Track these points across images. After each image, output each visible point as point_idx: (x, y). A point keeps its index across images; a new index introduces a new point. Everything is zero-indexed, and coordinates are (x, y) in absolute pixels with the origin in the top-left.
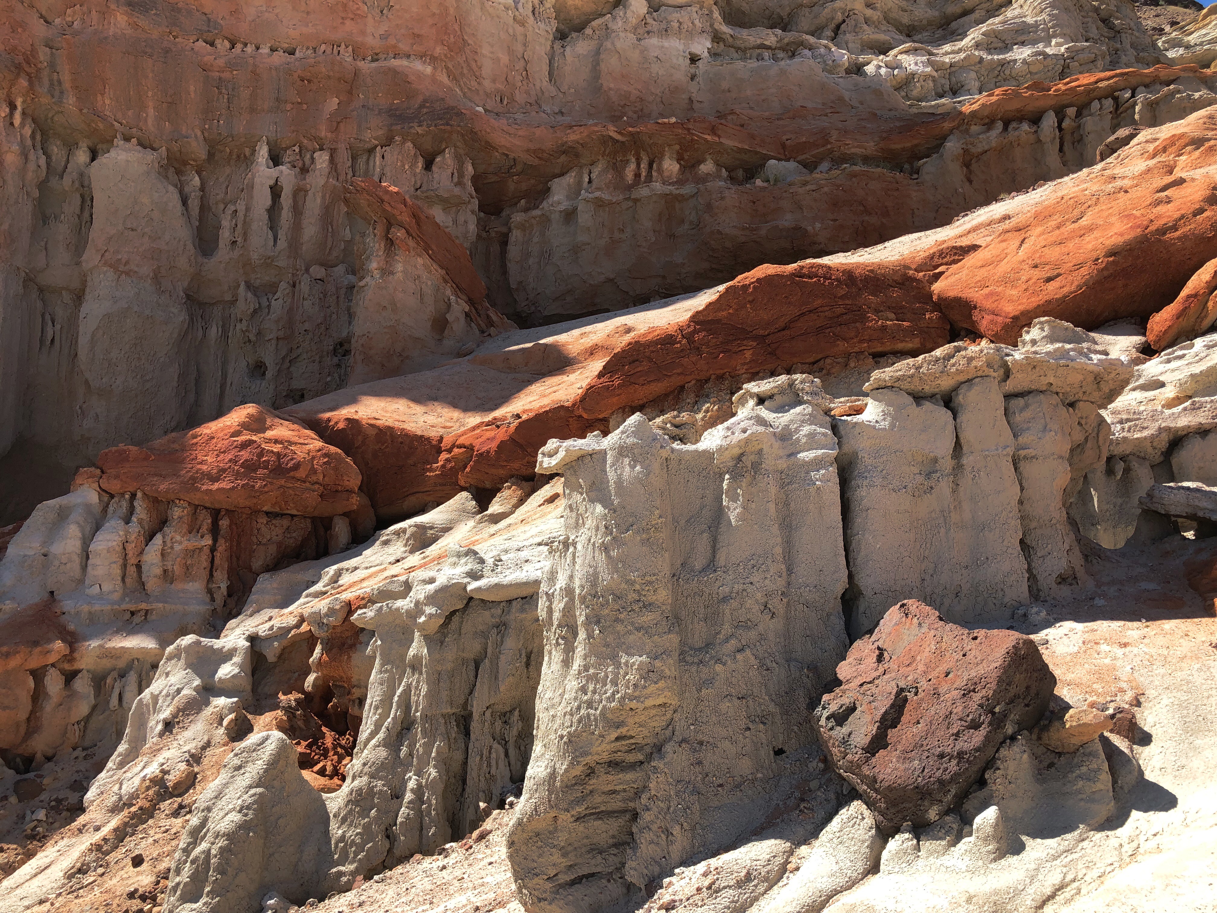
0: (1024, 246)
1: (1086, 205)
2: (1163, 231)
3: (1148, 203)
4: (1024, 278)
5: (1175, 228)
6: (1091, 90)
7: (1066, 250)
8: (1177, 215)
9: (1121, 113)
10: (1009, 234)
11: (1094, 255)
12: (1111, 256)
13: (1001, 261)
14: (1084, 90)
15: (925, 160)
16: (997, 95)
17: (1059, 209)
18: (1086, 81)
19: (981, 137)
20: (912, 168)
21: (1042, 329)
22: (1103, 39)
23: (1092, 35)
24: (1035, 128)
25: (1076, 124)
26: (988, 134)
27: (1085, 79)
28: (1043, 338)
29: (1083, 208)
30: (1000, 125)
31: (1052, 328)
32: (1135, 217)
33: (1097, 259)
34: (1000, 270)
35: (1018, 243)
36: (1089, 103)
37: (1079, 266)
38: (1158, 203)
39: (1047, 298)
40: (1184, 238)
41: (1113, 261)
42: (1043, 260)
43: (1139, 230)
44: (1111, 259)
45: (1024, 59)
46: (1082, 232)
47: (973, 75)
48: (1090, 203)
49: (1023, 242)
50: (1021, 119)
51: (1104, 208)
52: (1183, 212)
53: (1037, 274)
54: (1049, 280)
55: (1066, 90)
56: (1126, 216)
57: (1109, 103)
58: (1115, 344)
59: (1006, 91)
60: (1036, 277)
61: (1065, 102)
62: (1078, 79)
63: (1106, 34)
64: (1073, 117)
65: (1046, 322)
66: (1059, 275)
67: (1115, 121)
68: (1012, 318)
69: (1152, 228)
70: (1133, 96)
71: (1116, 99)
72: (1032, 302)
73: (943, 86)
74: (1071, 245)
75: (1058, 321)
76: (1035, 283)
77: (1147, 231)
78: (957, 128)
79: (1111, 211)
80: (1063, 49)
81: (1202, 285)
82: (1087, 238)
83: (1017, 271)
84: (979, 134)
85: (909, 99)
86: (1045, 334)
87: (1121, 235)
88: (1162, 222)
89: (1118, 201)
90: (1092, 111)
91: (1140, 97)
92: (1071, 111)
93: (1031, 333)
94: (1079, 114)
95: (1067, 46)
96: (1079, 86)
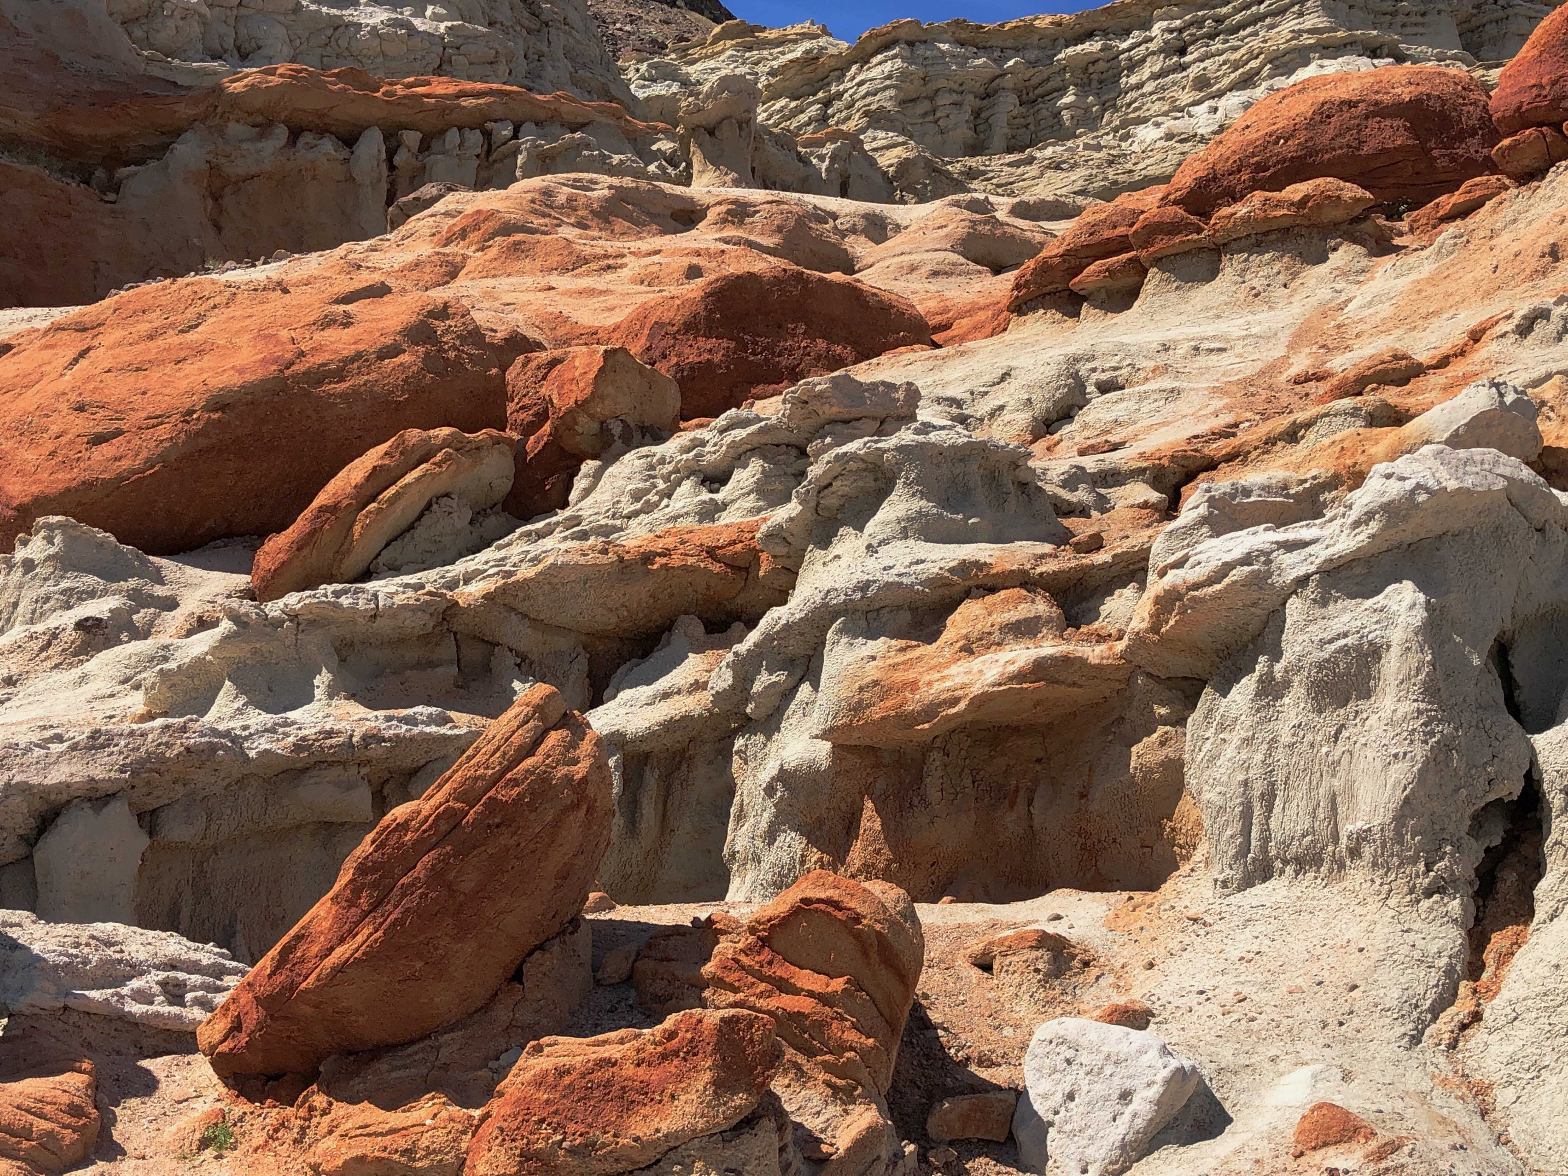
0: (83, 363)
1: (211, 302)
2: (319, 376)
3: (312, 319)
4: (55, 429)
5: (340, 374)
6: (448, 107)
7: (142, 384)
8: (348, 351)
9: (495, 161)
10: (64, 335)
11: (187, 402)
12: (215, 410)
13: (28, 387)
14: (436, 105)
15: (133, 168)
16: (281, 76)
17: (163, 301)
18: (440, 90)
19: (244, 146)
20: (111, 176)
21: (50, 540)
22: (518, 28)
23: (500, 18)
24: (345, 153)
25: (419, 164)
26: (259, 145)
27: (442, 87)
28: (48, 558)
29: (204, 307)
30: (282, 133)
31: (69, 541)
32: (278, 343)
33: (191, 412)
34: (22, 405)
35: (71, 354)
36: (443, 132)
37: (157, 420)
38: (327, 322)
39: (86, 476)
40: (354, 394)
41: (219, 420)
42: (97, 397)
43: (275, 367)
44: (215, 416)
45: (374, 28)
46: (183, 354)
47: (280, 31)
48: (217, 300)
49: (83, 354)
50: (322, 131)
51: (238, 314)
52: (361, 347)
53: (81, 424)
54: (99, 439)
55: (405, 97)
56: (266, 337)
57: (475, 138)
58: (198, 585)
59: (300, 71)
60: (75, 431)
61: (403, 119)
62: (428, 83)
63: (526, 23)
64: (415, 147)
65: (59, 525)
66: (119, 433)
67: (484, 174)
68: (15, 509)
69: (299, 368)
70: (515, 136)
71: (487, 135)
72: (57, 481)
73: (221, 37)
74: (155, 375)
75: (85, 527)
76: (71, 442)
77: (287, 373)
78: (203, 121)
79: (248, 322)
80: (442, 27)
81: (349, 490)
82: (188, 368)
83: (46, 412)
84: (242, 141)
85: (151, 46)
86: (52, 550)
87: (241, 371)
88: (319, 359)
89: (265, 307)
90: (448, 146)
91: (526, 141)
92: (412, 138)
93: (31, 544)
94: (425, 147)
95: (449, 24)
96: (428, 96)
